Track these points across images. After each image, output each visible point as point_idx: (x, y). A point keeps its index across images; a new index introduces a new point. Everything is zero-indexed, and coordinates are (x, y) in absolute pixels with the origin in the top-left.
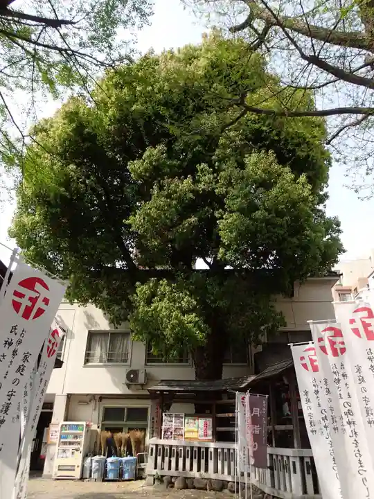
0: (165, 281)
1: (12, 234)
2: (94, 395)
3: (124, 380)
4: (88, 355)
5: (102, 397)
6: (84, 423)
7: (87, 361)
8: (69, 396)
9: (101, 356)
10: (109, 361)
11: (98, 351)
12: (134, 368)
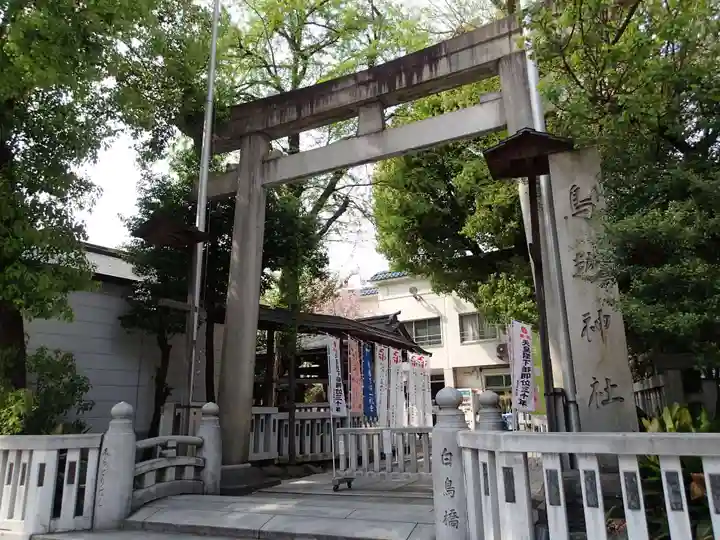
1: (379, 251)
2: (475, 367)
3: (495, 353)
4: (462, 335)
5: (481, 368)
6: (470, 390)
7: (463, 340)
8: (455, 370)
9: (474, 335)
10: (481, 338)
11: (470, 330)
12: (503, 342)
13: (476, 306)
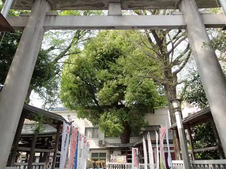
0: (109, 113)
3: (98, 144)
9: (90, 136)
10: (92, 137)
12: (101, 140)
13: (93, 125)
